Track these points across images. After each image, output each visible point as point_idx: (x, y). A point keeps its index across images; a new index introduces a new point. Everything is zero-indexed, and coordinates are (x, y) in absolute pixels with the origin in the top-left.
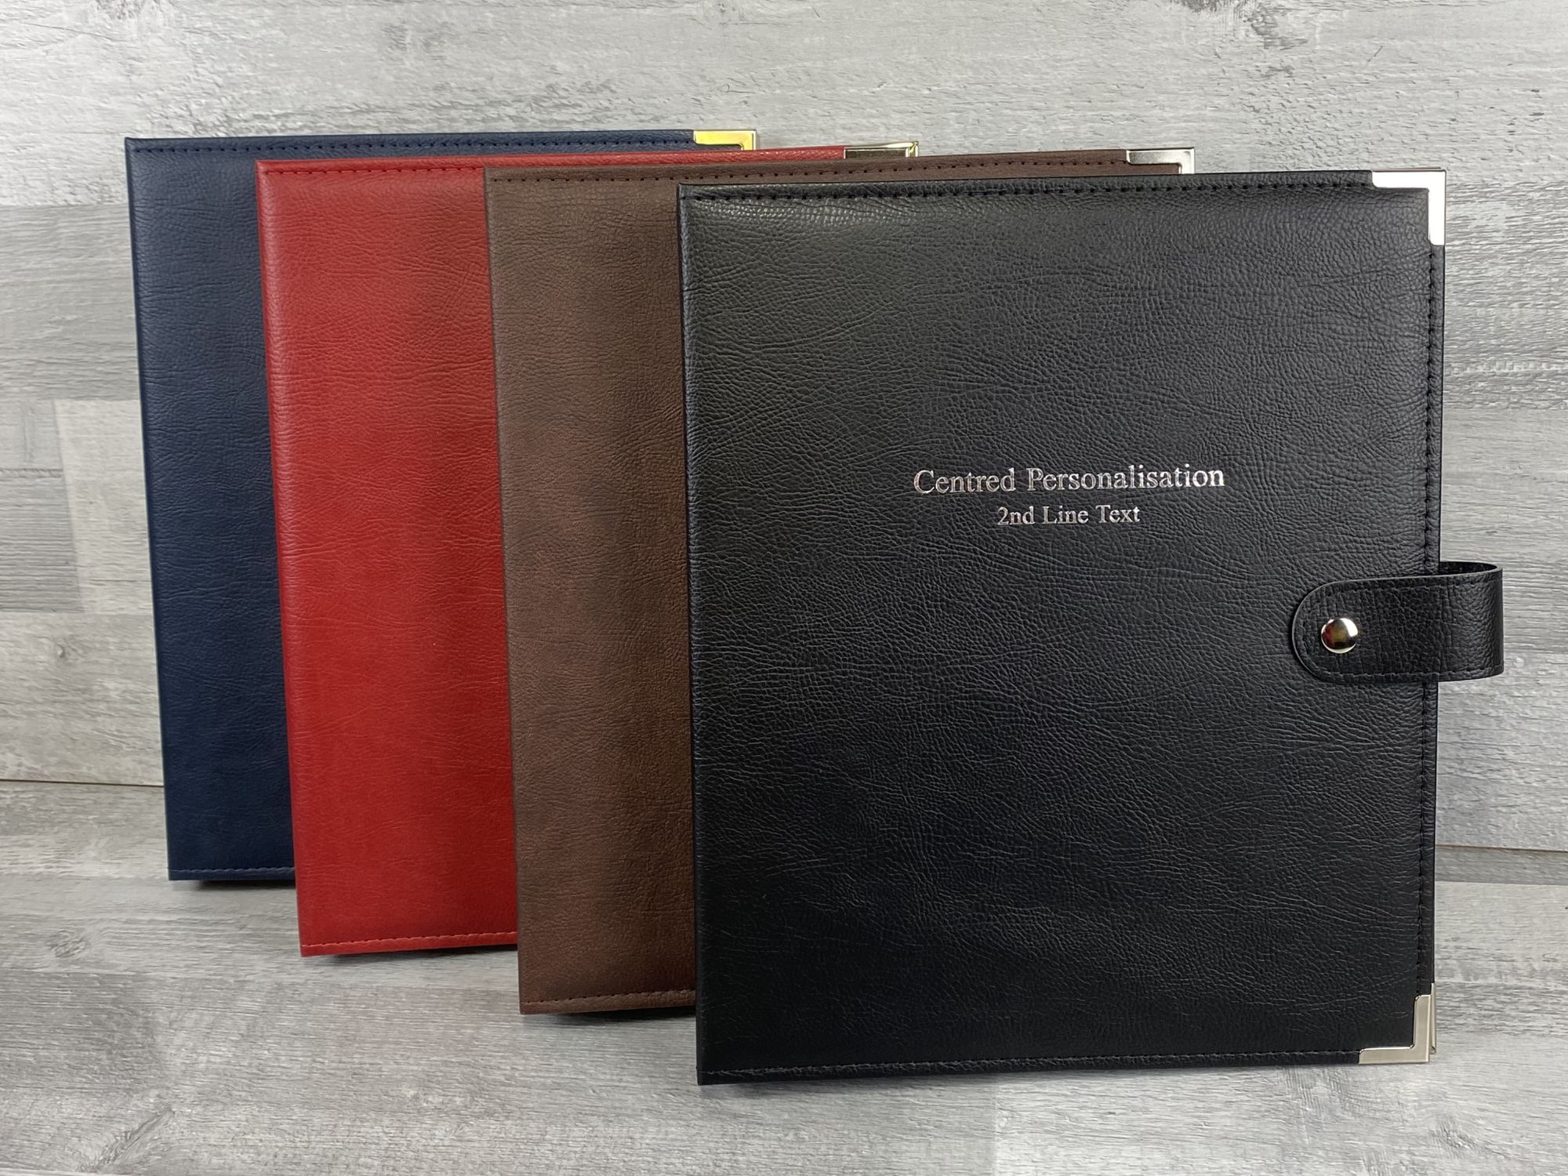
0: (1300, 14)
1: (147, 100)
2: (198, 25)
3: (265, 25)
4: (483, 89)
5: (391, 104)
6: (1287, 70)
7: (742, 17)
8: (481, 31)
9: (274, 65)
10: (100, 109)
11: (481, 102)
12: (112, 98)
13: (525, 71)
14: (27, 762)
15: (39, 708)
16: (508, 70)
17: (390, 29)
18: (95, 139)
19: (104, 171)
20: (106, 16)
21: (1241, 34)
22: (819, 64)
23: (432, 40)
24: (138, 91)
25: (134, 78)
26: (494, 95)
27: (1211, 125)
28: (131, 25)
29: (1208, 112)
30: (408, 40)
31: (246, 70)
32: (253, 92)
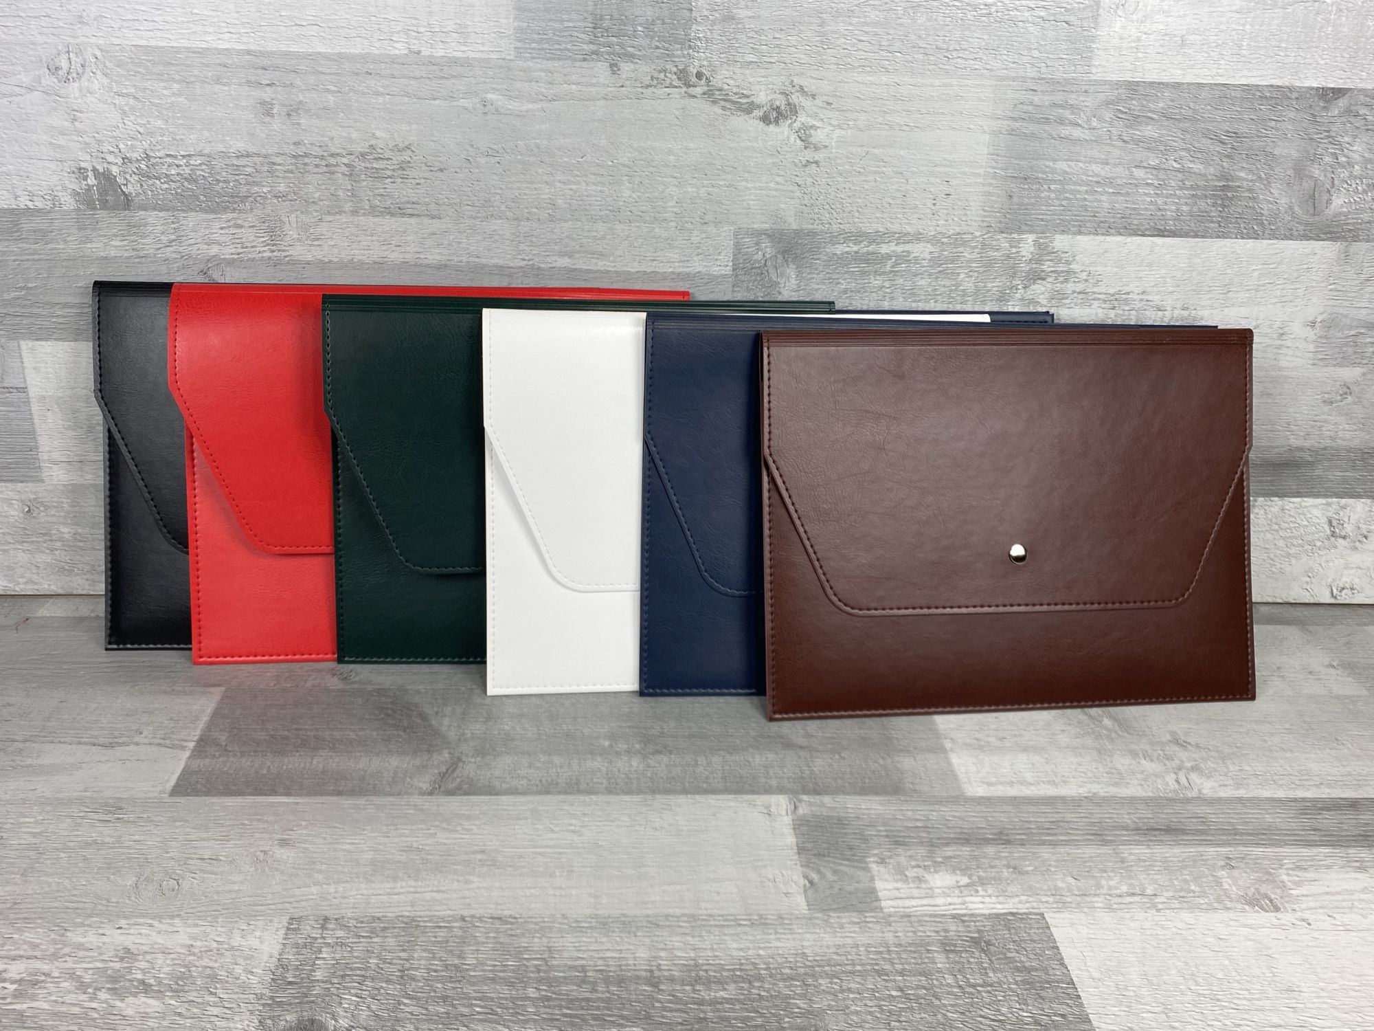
0: (826, 130)
1: (87, 140)
2: (125, 91)
3: (174, 94)
4: (327, 146)
5: (264, 152)
6: (816, 162)
7: (497, 110)
8: (325, 108)
9: (181, 122)
10: (51, 144)
11: (325, 154)
12: (60, 137)
13: (354, 135)
16: (344, 134)
17: (263, 103)
18: (48, 164)
19: (56, 186)
20: (56, 80)
21: (792, 140)
22: (545, 142)
23: (292, 111)
24: (80, 133)
25: (76, 123)
26: (334, 150)
27: (774, 193)
28: (74, 88)
29: (772, 185)
30: (275, 111)
31: (160, 123)
32: (165, 139)
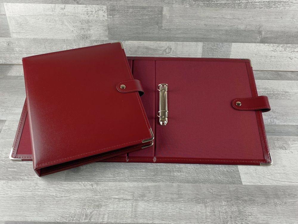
14: (4, 61)
15: (5, 53)
